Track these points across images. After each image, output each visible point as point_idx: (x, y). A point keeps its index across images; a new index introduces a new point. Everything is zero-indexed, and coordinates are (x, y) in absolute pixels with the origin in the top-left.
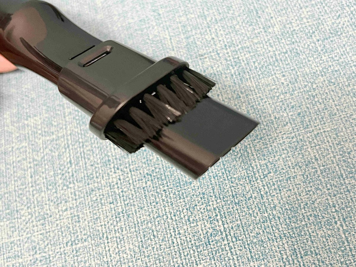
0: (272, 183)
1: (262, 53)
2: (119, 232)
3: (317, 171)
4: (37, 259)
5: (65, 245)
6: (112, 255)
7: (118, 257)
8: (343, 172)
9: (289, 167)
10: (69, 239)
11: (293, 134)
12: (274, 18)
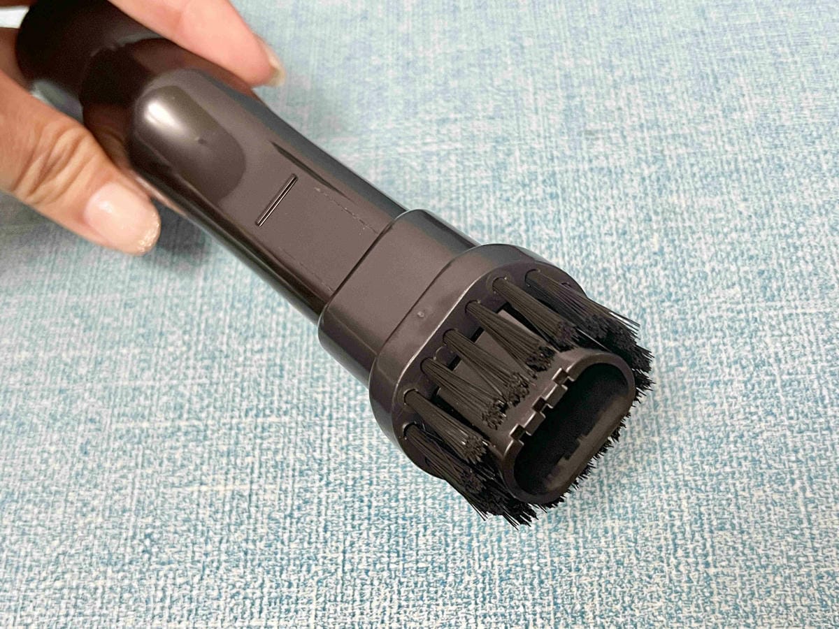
0: (680, 385)
1: (710, 150)
2: (355, 411)
3: (774, 382)
4: (179, 429)
5: (243, 414)
6: (333, 450)
7: (344, 456)
8: (825, 392)
9: (721, 363)
10: (255, 403)
11: (741, 307)
12: (747, 98)
